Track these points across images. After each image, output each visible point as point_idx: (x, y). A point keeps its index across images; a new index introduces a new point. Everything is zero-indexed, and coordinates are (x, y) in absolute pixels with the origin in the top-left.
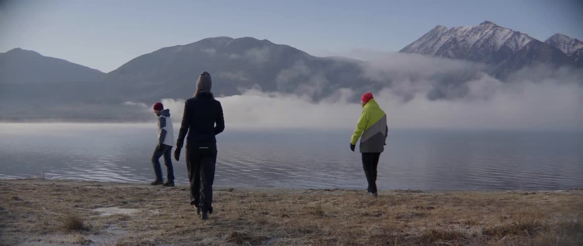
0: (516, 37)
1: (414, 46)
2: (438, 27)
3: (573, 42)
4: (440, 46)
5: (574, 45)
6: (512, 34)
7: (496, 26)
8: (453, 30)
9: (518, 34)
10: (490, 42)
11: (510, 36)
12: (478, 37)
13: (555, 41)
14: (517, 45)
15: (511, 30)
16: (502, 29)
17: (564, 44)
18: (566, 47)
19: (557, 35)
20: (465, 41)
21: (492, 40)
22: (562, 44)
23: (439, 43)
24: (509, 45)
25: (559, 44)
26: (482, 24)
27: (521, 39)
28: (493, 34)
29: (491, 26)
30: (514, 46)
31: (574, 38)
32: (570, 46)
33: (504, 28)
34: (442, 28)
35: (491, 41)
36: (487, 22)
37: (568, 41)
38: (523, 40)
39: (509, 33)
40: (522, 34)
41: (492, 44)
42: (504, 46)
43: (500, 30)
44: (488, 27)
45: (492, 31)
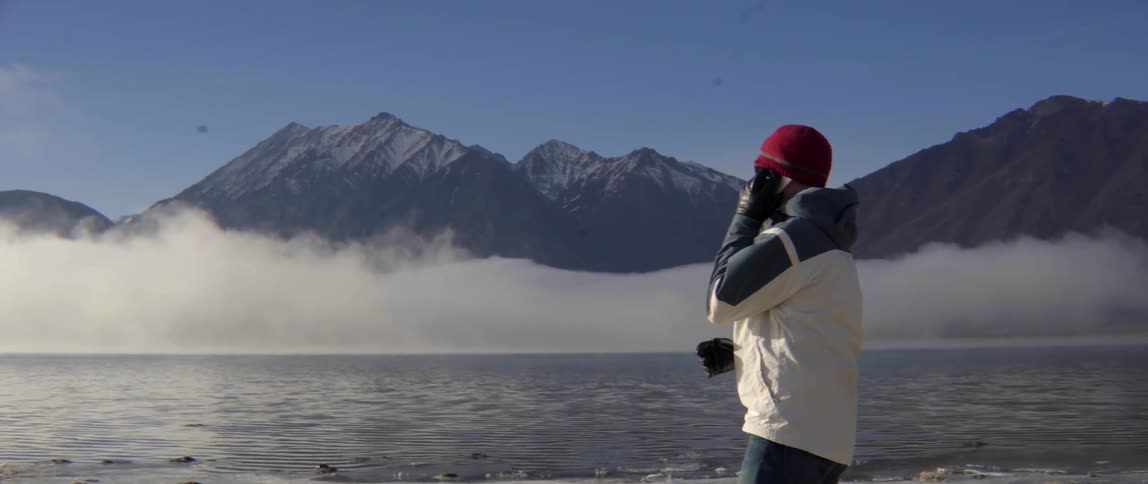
0: (435, 148)
1: (232, 168)
2: (292, 125)
3: (585, 159)
4: (281, 167)
5: (585, 166)
6: (428, 139)
7: (400, 123)
8: (318, 133)
9: (440, 140)
10: (376, 159)
11: (423, 145)
12: (357, 148)
13: (547, 156)
14: (431, 165)
15: (428, 132)
16: (411, 129)
17: (565, 163)
18: (568, 171)
19: (552, 144)
20: (330, 156)
21: (383, 156)
22: (561, 164)
23: (282, 161)
24: (413, 165)
25: (554, 162)
26: (373, 119)
27: (444, 152)
28: (388, 142)
29: (391, 122)
30: (425, 167)
31: (588, 150)
32: (578, 167)
33: (413, 128)
34: (298, 128)
35: (379, 156)
36: (384, 116)
37: (574, 156)
38: (449, 153)
39: (423, 138)
40: (449, 141)
41: (380, 163)
42: (404, 168)
43: (405, 131)
44: (384, 126)
45: (388, 135)
